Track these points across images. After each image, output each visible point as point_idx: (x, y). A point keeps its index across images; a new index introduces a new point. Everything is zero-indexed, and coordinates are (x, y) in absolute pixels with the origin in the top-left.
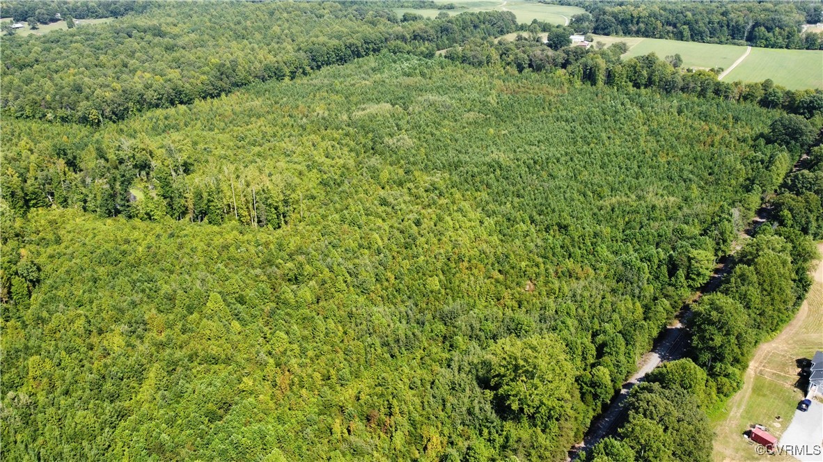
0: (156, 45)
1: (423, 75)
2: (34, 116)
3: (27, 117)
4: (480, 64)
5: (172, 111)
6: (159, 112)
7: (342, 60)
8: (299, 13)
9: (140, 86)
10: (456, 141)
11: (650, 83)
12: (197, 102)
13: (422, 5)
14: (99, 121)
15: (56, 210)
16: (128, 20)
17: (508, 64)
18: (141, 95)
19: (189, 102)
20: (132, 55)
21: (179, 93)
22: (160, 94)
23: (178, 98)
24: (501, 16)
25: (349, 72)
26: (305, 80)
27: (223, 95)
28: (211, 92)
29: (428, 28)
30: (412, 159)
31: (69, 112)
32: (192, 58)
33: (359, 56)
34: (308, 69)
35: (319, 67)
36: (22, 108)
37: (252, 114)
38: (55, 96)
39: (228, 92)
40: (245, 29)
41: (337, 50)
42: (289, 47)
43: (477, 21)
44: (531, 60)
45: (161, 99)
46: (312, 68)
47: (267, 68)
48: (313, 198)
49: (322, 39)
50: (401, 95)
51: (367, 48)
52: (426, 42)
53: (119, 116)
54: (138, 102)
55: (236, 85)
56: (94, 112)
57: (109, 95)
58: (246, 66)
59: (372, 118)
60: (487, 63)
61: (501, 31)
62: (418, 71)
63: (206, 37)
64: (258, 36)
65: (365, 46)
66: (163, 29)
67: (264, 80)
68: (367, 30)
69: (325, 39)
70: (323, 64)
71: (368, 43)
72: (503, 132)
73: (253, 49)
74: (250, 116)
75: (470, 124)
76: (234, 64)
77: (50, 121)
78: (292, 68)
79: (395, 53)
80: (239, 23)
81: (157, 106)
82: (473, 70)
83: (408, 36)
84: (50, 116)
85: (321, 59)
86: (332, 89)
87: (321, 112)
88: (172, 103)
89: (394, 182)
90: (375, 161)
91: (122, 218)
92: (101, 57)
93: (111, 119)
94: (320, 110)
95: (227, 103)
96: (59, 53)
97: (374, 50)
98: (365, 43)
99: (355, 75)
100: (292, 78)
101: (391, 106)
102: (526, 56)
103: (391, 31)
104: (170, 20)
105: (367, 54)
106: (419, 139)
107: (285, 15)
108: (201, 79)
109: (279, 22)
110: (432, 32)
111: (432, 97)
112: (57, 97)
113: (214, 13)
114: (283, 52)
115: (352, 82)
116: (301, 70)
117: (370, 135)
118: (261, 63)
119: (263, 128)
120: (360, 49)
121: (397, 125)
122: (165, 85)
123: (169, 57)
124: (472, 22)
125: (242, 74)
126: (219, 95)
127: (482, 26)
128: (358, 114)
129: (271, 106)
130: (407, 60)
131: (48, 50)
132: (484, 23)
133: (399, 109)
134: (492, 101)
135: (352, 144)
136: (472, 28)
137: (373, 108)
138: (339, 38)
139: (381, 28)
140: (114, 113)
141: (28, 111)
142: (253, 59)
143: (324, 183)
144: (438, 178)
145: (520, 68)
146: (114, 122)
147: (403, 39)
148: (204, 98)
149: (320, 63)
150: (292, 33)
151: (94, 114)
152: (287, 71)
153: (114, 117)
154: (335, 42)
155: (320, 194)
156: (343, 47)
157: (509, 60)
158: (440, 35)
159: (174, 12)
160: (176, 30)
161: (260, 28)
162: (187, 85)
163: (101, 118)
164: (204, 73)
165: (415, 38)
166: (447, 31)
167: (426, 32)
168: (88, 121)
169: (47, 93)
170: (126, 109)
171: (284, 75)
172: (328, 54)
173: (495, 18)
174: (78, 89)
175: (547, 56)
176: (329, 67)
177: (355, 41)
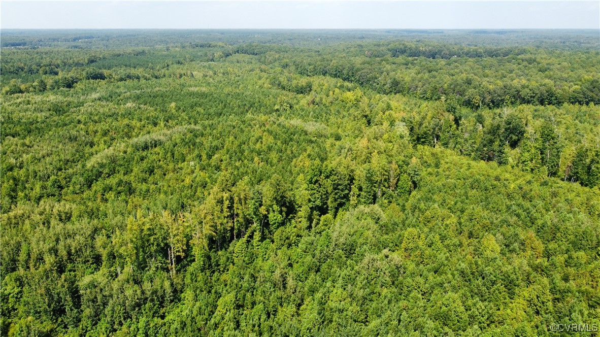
2: (431, 98)
3: (427, 98)
14: (479, 106)
18: (518, 92)
19: (559, 103)
21: (551, 94)
22: (534, 93)
23: (547, 99)
27: (592, 104)
31: (458, 97)
36: (425, 92)
38: (451, 85)
45: (534, 97)
53: (496, 104)
54: (514, 96)
56: (478, 97)
81: (529, 102)
84: (444, 98)
88: (542, 103)
93: (488, 105)
108: (575, 87)
112: (452, 86)
126: (587, 104)
140: (493, 102)
141: (428, 95)
146: (490, 108)
151: (477, 99)
153: (491, 104)
163: (481, 104)
168: (470, 104)
169: (445, 83)
170: (503, 100)
174: (469, 82)
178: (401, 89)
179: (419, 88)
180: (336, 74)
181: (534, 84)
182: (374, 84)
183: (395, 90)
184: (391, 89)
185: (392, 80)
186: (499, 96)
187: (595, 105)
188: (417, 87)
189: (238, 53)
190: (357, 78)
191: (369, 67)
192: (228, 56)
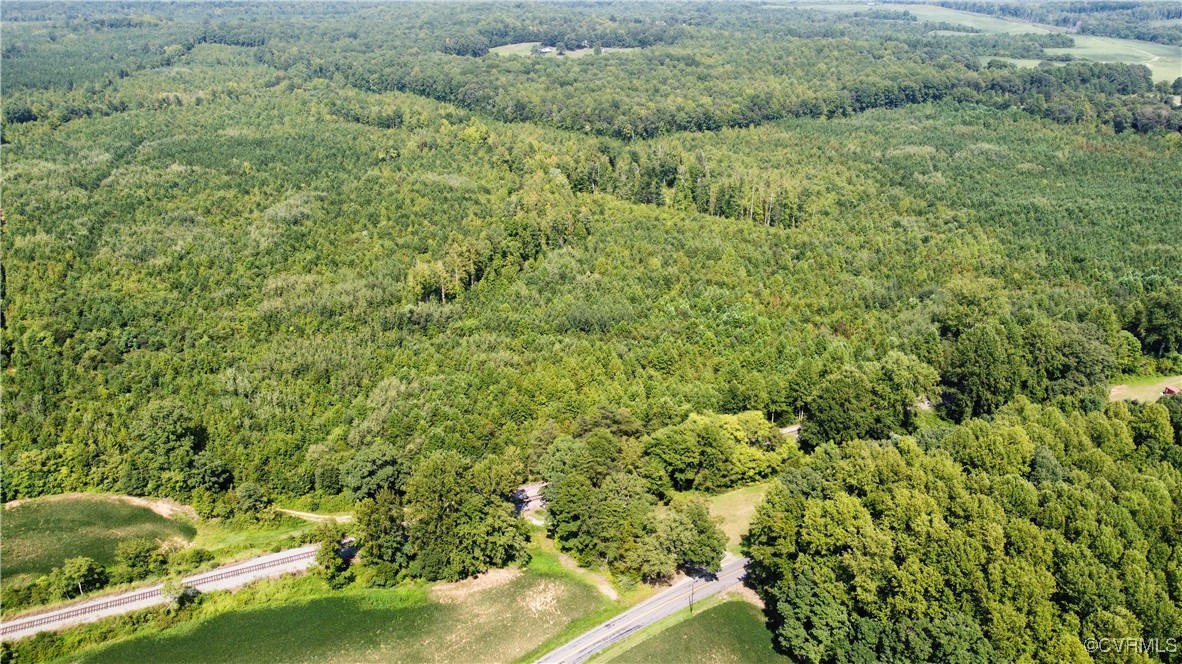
0: (688, 74)
1: (986, 125)
2: (573, 129)
3: (568, 127)
4: (1068, 120)
5: (699, 135)
6: (687, 135)
7: (891, 103)
8: (853, 52)
9: (673, 108)
10: (997, 185)
12: (724, 129)
14: (631, 136)
15: (597, 195)
16: (659, 49)
17: (1106, 122)
19: (717, 128)
20: (664, 82)
21: (708, 117)
22: (688, 117)
23: (706, 123)
24: (1128, 71)
25: (897, 116)
26: (843, 121)
27: (752, 126)
28: (740, 121)
29: (1013, 77)
30: (939, 195)
31: (605, 125)
32: (726, 88)
33: (914, 100)
34: (849, 109)
35: (862, 109)
36: (563, 120)
37: (778, 144)
38: (595, 110)
39: (757, 124)
40: (786, 64)
41: (888, 91)
42: (832, 85)
43: (1088, 73)
44: (1136, 119)
45: (690, 122)
46: (854, 110)
47: (804, 104)
48: (827, 214)
49: (872, 79)
50: (950, 141)
51: (926, 94)
52: (1007, 94)
53: (649, 133)
54: (668, 122)
55: (767, 118)
56: (629, 126)
57: (643, 112)
58: (782, 100)
59: (908, 157)
60: (1077, 120)
62: (982, 121)
63: (741, 69)
64: (799, 72)
65: (924, 91)
66: (697, 59)
67: (797, 115)
68: (931, 73)
69: (878, 79)
70: (868, 107)
71: (929, 88)
72: (1059, 185)
73: (791, 84)
74: (776, 146)
75: (1022, 174)
76: (769, 97)
77: (586, 133)
78: (832, 107)
79: (960, 102)
80: (780, 58)
81: (685, 128)
82: (1055, 126)
83: (984, 85)
84: (588, 128)
85: (867, 100)
86: (871, 130)
87: (853, 148)
88: (700, 128)
89: (914, 211)
90: (897, 191)
91: (653, 206)
92: (635, 81)
93: (641, 135)
94: (852, 146)
95: (754, 133)
96: (595, 75)
97: (935, 97)
98: (925, 87)
99: (904, 120)
100: (829, 118)
101: (934, 150)
102: (1130, 114)
103: (962, 77)
104: (705, 50)
105: (924, 101)
106: (955, 179)
107: (836, 53)
108: (733, 107)
109: (827, 60)
110: (1018, 81)
111: (986, 146)
112: (597, 112)
113: (754, 47)
114: (825, 89)
115: (898, 126)
116: (841, 110)
117: (902, 172)
118: (798, 97)
119: (789, 155)
120: (917, 93)
121: (935, 166)
122: (698, 109)
123: (701, 85)
124: (1080, 74)
125: (775, 106)
126: (747, 126)
127: (1095, 81)
128: (892, 152)
129: (801, 139)
130: (974, 109)
131: (585, 71)
132: (1099, 78)
133: (943, 154)
134: (1061, 156)
135: (879, 177)
136: (1078, 82)
137: (911, 149)
138: (894, 79)
139: (951, 72)
140: (646, 130)
141: (569, 123)
142: (790, 93)
143: (840, 204)
144: (962, 214)
145: (1119, 128)
146: (644, 139)
147: (977, 87)
148: (732, 126)
149: (864, 105)
150: (839, 72)
151: (628, 129)
152: (825, 109)
153: (644, 134)
154: (888, 83)
155: (835, 211)
156: (896, 88)
157: (1107, 117)
158: (1028, 86)
159: (709, 43)
160: (711, 61)
161: (803, 64)
162: (718, 112)
163: (633, 134)
164: (736, 103)
165: (993, 87)
166: (1040, 82)
167: (1009, 81)
168: (621, 135)
169: (588, 107)
170: (657, 128)
171: (821, 114)
172: (876, 95)
173: (1117, 71)
174: (616, 105)
175: (1159, 116)
176: (874, 110)
177: (913, 85)
178: (530, 115)
179: (554, 114)
180: (424, 90)
181: (690, 105)
182: (489, 107)
183: (521, 115)
184: (515, 115)
185: (514, 102)
186: (652, 123)
187: (755, 127)
188: (551, 112)
189: (206, 41)
190: (460, 97)
191: (475, 80)
192: (189, 49)
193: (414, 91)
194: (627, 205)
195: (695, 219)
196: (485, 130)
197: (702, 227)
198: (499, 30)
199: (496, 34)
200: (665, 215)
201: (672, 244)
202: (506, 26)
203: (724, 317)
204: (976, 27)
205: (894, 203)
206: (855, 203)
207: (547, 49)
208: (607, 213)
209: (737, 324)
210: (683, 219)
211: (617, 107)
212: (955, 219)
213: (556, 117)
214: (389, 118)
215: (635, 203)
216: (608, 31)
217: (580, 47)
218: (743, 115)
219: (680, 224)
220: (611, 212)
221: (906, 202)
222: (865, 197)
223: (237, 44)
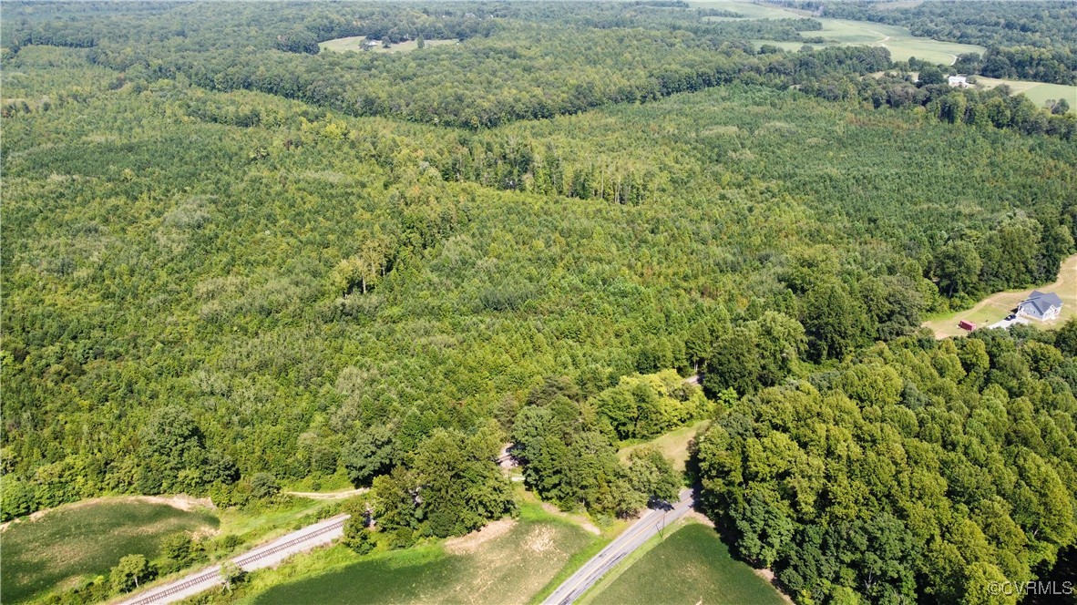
0: (514, 66)
1: (773, 105)
2: (422, 120)
3: (416, 120)
4: (836, 98)
5: (536, 122)
6: (525, 122)
7: (692, 88)
8: (650, 41)
9: (511, 100)
10: (795, 159)
11: (1012, 122)
12: (557, 116)
13: (785, 37)
14: (477, 127)
15: (464, 183)
16: (478, 42)
17: (865, 99)
19: (551, 115)
20: (494, 73)
21: (541, 106)
22: (527, 108)
23: (541, 112)
24: (872, 52)
25: (698, 99)
26: (655, 104)
27: (580, 113)
28: (569, 109)
29: (786, 61)
30: (752, 170)
31: (452, 117)
32: (551, 79)
33: (709, 84)
34: (658, 94)
35: (669, 94)
37: (607, 128)
38: (441, 103)
39: (584, 111)
40: (597, 54)
41: (689, 77)
42: (642, 73)
43: (843, 56)
44: (889, 96)
45: (527, 112)
46: (662, 95)
47: (621, 91)
48: (664, 190)
49: (674, 67)
50: (748, 121)
51: (719, 78)
52: (782, 76)
53: (493, 123)
54: (509, 113)
55: (591, 105)
56: (475, 118)
57: (486, 105)
58: (602, 89)
59: (719, 137)
60: (843, 98)
61: (871, 68)
62: (769, 101)
63: (559, 60)
64: (609, 61)
65: (717, 75)
66: (518, 51)
67: (616, 101)
68: (722, 61)
69: (678, 67)
70: (673, 91)
71: (721, 73)
72: (842, 156)
73: (607, 73)
74: (606, 130)
75: (812, 147)
76: (591, 87)
77: (436, 125)
78: (644, 93)
79: (747, 84)
80: (589, 49)
81: (523, 117)
82: (826, 103)
83: (763, 69)
84: (436, 120)
85: (672, 86)
86: (681, 113)
87: (671, 130)
88: (536, 117)
89: (734, 184)
90: (717, 167)
91: (517, 191)
92: (468, 74)
93: (487, 125)
94: (670, 128)
95: (585, 119)
96: (431, 69)
97: (726, 81)
98: (718, 72)
99: (708, 102)
100: (642, 103)
101: (737, 129)
102: (884, 92)
103: (745, 62)
104: (523, 43)
105: (718, 84)
106: (761, 155)
107: (635, 42)
108: (561, 97)
109: (630, 49)
110: (790, 65)
111: (778, 124)
112: (443, 105)
114: (636, 77)
115: (701, 108)
116: (652, 95)
117: (716, 150)
118: (615, 85)
119: (619, 139)
120: (712, 78)
121: (742, 144)
122: (532, 100)
123: (528, 77)
124: (837, 57)
125: (598, 95)
126: (576, 113)
127: (849, 62)
128: (705, 133)
129: (625, 124)
130: (760, 91)
131: (421, 66)
132: (851, 59)
133: (746, 133)
134: (838, 130)
136: (836, 63)
137: (719, 129)
138: (692, 66)
139: (735, 58)
140: (490, 121)
141: (417, 116)
142: (608, 82)
143: (673, 181)
144: (773, 184)
145: (877, 104)
146: (489, 128)
147: (758, 71)
148: (563, 114)
149: (670, 90)
150: (643, 61)
151: (474, 120)
152: (639, 95)
153: (489, 124)
154: (688, 70)
156: (695, 75)
157: (867, 95)
158: (798, 69)
160: (531, 53)
161: (611, 54)
162: (550, 101)
163: (479, 124)
164: (563, 92)
165: (771, 70)
166: (807, 64)
167: (784, 65)
168: (468, 126)
169: (434, 101)
170: (499, 118)
171: (636, 99)
172: (679, 81)
173: (864, 53)
174: (460, 99)
175: (907, 93)
176: (679, 94)
177: (708, 71)
178: (379, 109)
179: (403, 108)
180: (271, 88)
181: (525, 97)
182: (339, 103)
183: (370, 109)
184: (364, 110)
185: (363, 98)
186: (494, 113)
187: (583, 113)
188: (400, 106)
189: (31, 43)
190: (309, 94)
191: (321, 77)
192: (16, 52)
193: (261, 89)
194: (492, 192)
195: (556, 202)
196: (344, 126)
197: (565, 209)
198: (325, 26)
199: (323, 30)
200: (530, 200)
201: (547, 226)
202: (331, 22)
203: (611, 289)
204: (740, 13)
205: (717, 177)
206: (686, 180)
207: (373, 43)
208: (478, 200)
209: (624, 294)
210: (546, 203)
211: (462, 101)
212: (768, 189)
213: (405, 111)
214: (247, 117)
215: (498, 189)
216: (427, 25)
217: (403, 40)
218: (572, 103)
219: (546, 207)
220: (481, 199)
221: (727, 177)
222: (691, 174)
223: (66, 45)
